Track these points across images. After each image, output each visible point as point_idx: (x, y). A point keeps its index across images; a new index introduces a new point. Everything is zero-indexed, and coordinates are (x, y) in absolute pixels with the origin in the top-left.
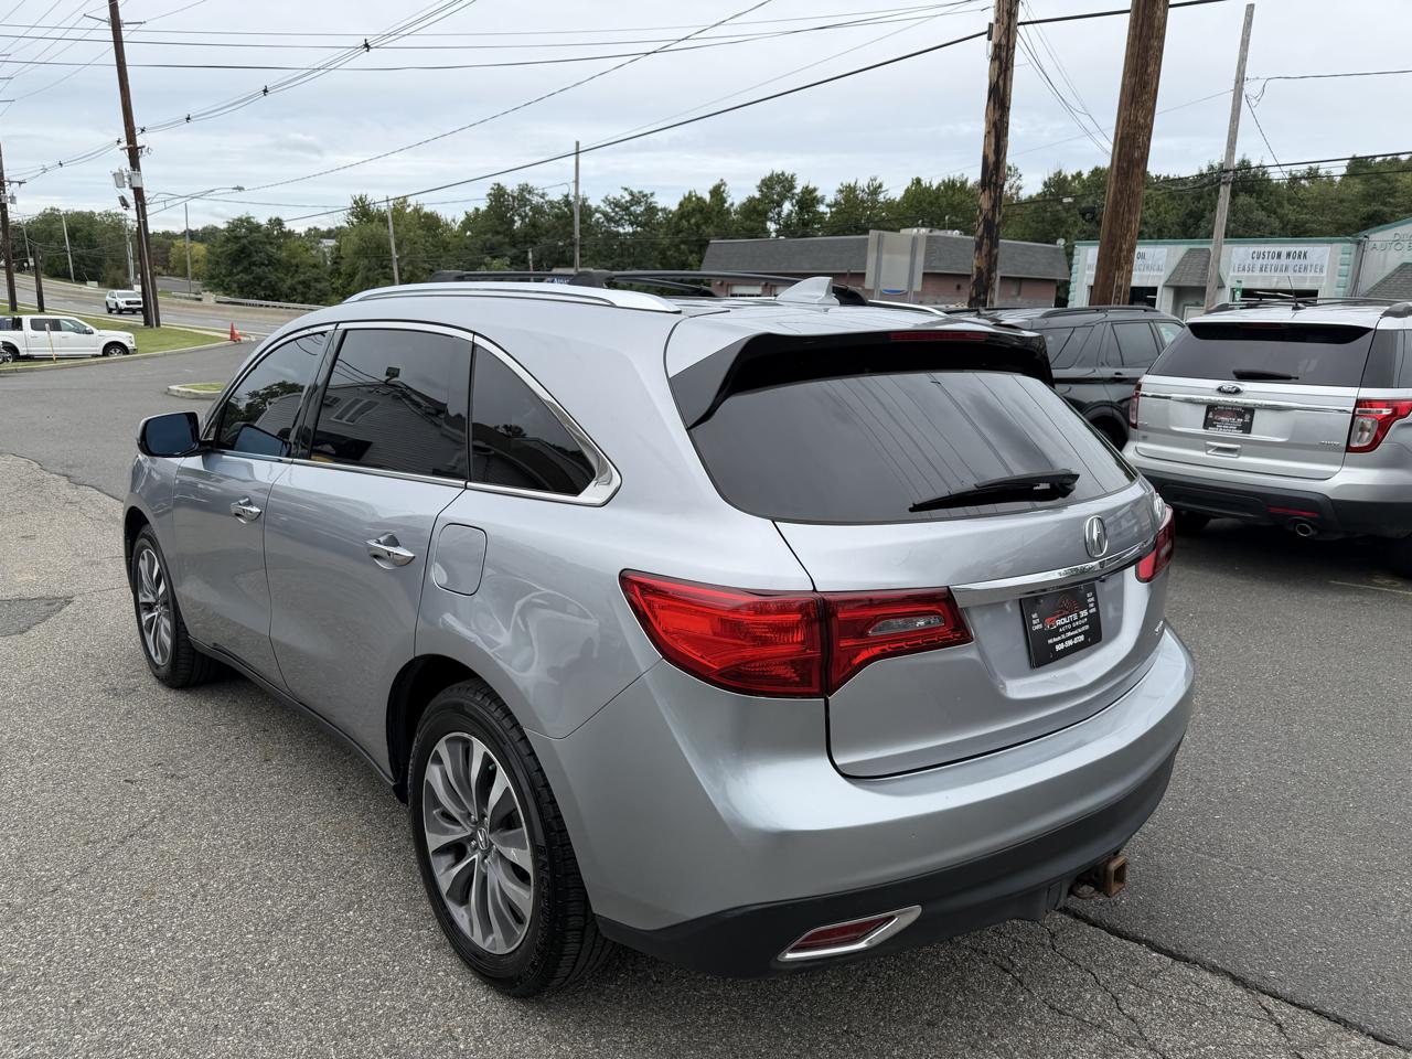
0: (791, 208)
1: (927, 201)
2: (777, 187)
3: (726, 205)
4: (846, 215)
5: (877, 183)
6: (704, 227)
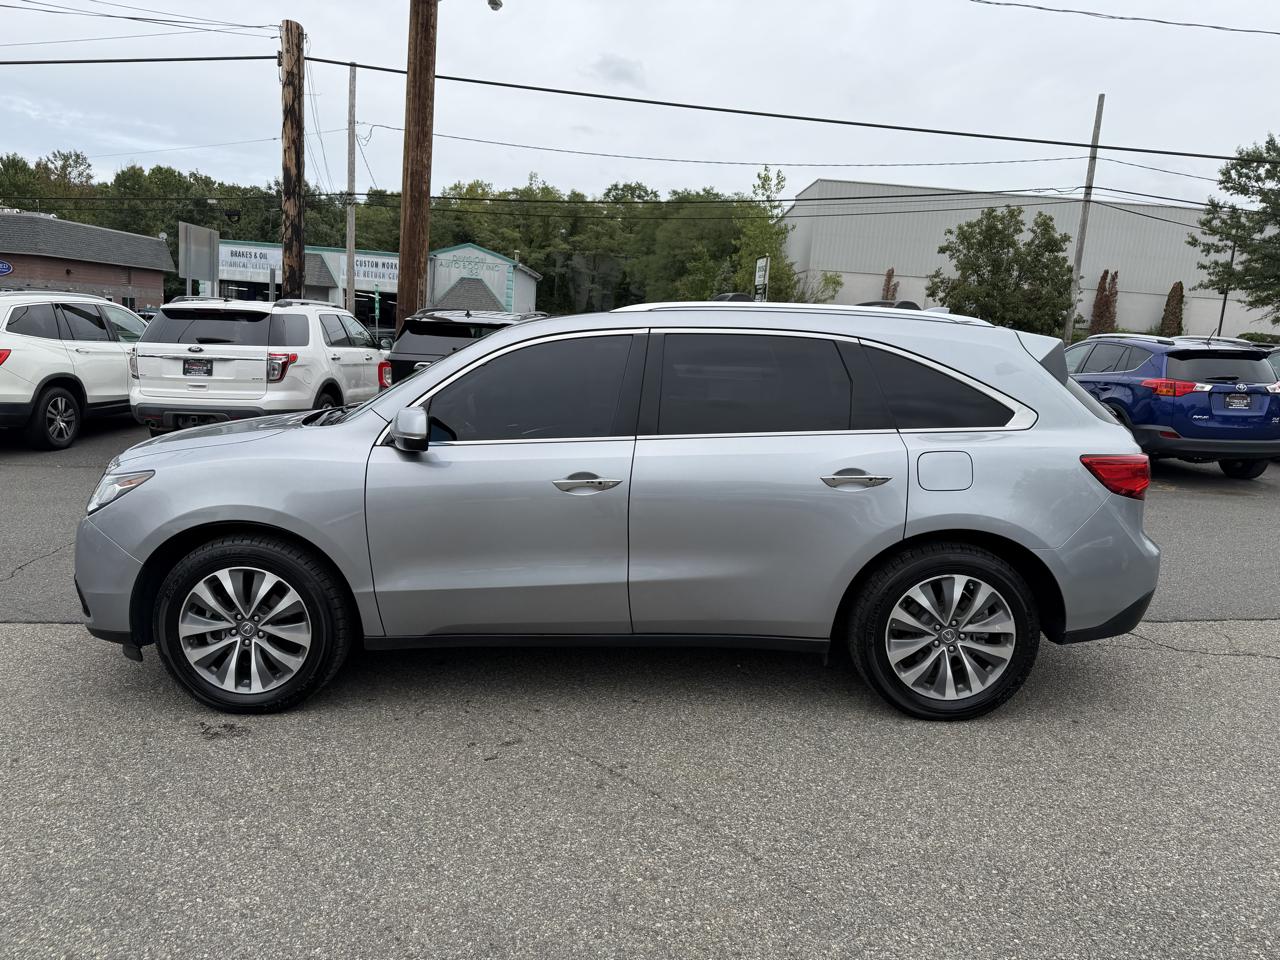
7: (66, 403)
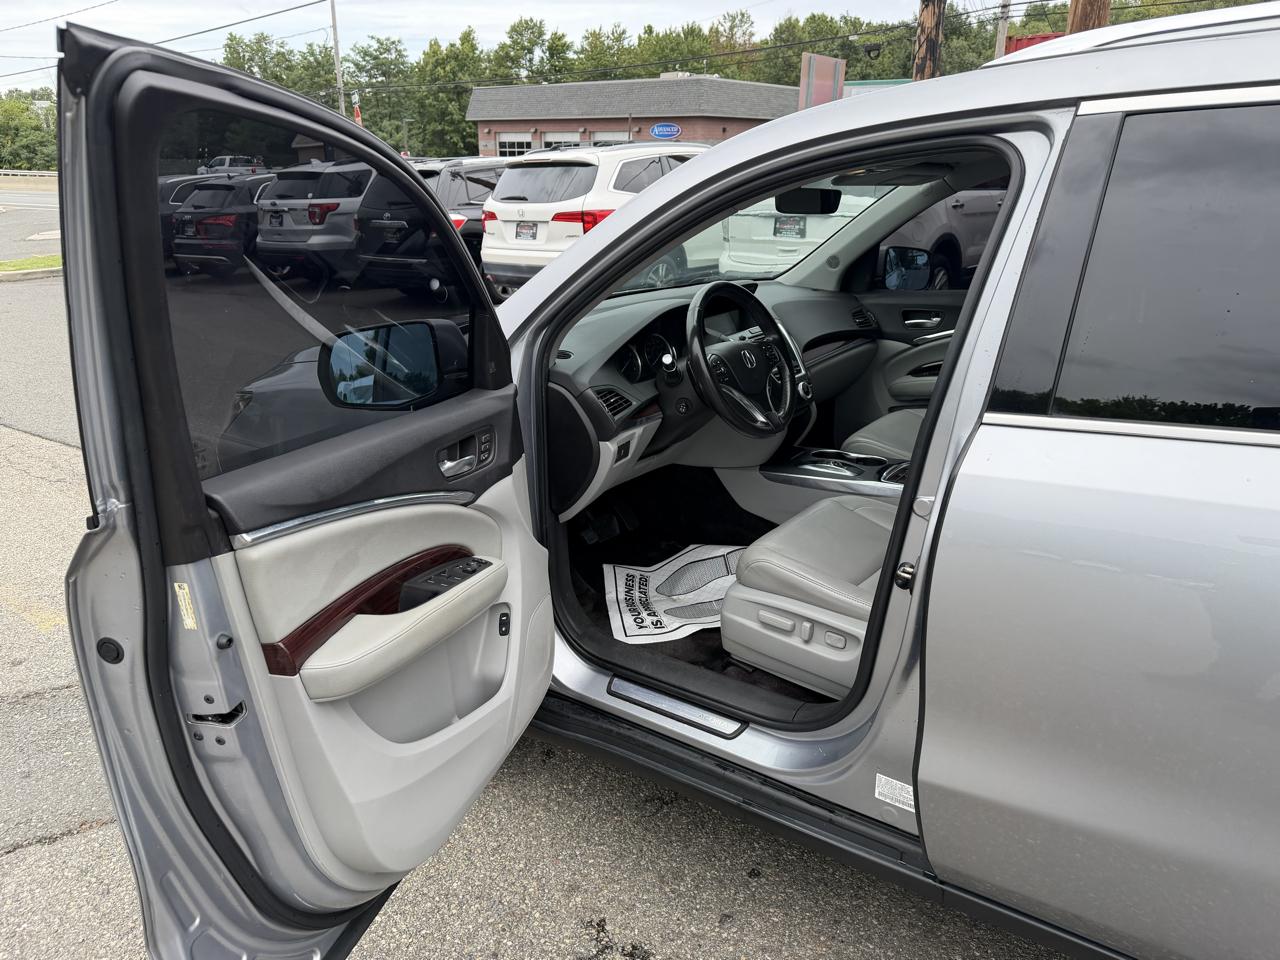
0: (542, 55)
1: (669, 47)
2: (526, 33)
3: (477, 52)
4: (595, 63)
5: (620, 30)
6: (460, 75)
7: (667, 269)
